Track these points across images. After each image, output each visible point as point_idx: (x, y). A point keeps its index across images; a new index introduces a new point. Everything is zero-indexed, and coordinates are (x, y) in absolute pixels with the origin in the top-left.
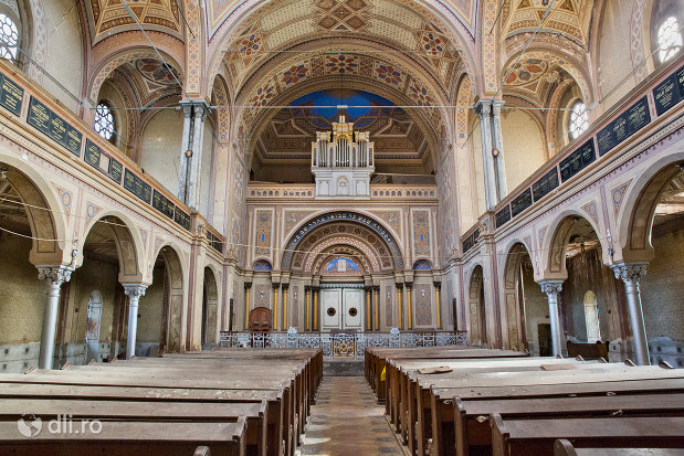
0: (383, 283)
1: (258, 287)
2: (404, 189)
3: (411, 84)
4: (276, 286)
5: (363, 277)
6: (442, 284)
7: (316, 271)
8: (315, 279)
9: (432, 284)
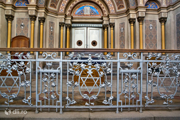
0: (118, 21)
1: (19, 20)
4: (33, 18)
5: (102, 19)
6: (168, 19)
7: (68, 13)
8: (68, 18)
9: (158, 21)
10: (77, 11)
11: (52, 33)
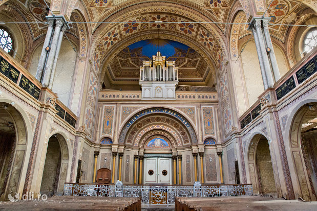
0: (184, 154)
1: (104, 155)
2: (196, 94)
3: (200, 32)
4: (114, 154)
5: (171, 150)
6: (223, 153)
7: (141, 146)
8: (141, 151)
9: (216, 154)
10: (150, 143)
11: (128, 165)
